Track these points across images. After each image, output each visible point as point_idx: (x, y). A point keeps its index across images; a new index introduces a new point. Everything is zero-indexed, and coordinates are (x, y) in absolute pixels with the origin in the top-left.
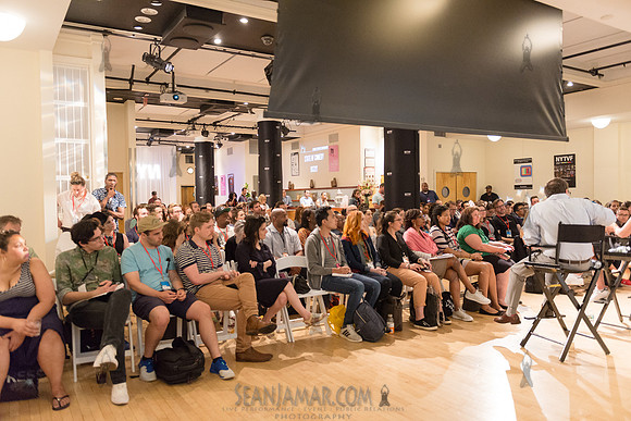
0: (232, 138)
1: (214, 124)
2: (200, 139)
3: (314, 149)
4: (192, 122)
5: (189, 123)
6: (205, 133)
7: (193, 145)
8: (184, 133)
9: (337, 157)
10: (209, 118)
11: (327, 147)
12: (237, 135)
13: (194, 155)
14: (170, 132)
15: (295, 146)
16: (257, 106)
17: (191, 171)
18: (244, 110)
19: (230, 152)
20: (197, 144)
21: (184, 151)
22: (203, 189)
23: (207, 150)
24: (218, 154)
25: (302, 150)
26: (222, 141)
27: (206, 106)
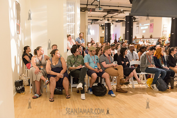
0: (117, 22)
1: (111, 17)
2: (107, 22)
3: (144, 25)
4: (104, 17)
5: (103, 17)
6: (108, 20)
7: (104, 24)
8: (102, 20)
9: (153, 27)
10: (110, 15)
11: (149, 24)
12: (118, 20)
13: (104, 27)
14: (98, 20)
15: (138, 24)
16: (125, 11)
17: (103, 32)
18: (121, 12)
19: (116, 26)
20: (106, 24)
21: (102, 26)
22: (107, 38)
23: (108, 25)
24: (112, 27)
25: (140, 25)
26: (113, 23)
27: (109, 12)
